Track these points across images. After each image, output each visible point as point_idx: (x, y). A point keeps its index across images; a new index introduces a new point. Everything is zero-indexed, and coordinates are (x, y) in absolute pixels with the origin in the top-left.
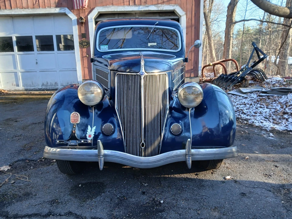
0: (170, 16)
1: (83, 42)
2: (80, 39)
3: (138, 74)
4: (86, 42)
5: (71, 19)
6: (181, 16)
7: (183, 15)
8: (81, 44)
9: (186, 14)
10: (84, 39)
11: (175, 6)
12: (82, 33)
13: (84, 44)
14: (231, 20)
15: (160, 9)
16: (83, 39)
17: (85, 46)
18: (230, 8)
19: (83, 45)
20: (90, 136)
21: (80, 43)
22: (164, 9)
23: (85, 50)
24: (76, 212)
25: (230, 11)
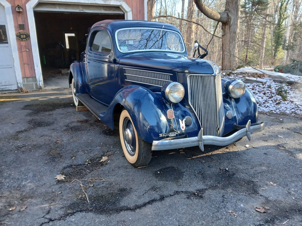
0: (114, 11)
1: (21, 34)
2: (16, 30)
3: (213, 75)
4: (25, 35)
5: (4, 7)
6: (127, 12)
7: (129, 11)
8: (19, 37)
9: (132, 10)
10: (22, 31)
11: (122, 2)
12: (19, 23)
13: (22, 36)
14: (151, 15)
15: (107, 4)
16: (20, 31)
17: (24, 38)
18: (149, 4)
19: (21, 38)
20: (183, 127)
21: (17, 36)
22: (111, 4)
23: (23, 43)
24: (181, 190)
25: (150, 7)
